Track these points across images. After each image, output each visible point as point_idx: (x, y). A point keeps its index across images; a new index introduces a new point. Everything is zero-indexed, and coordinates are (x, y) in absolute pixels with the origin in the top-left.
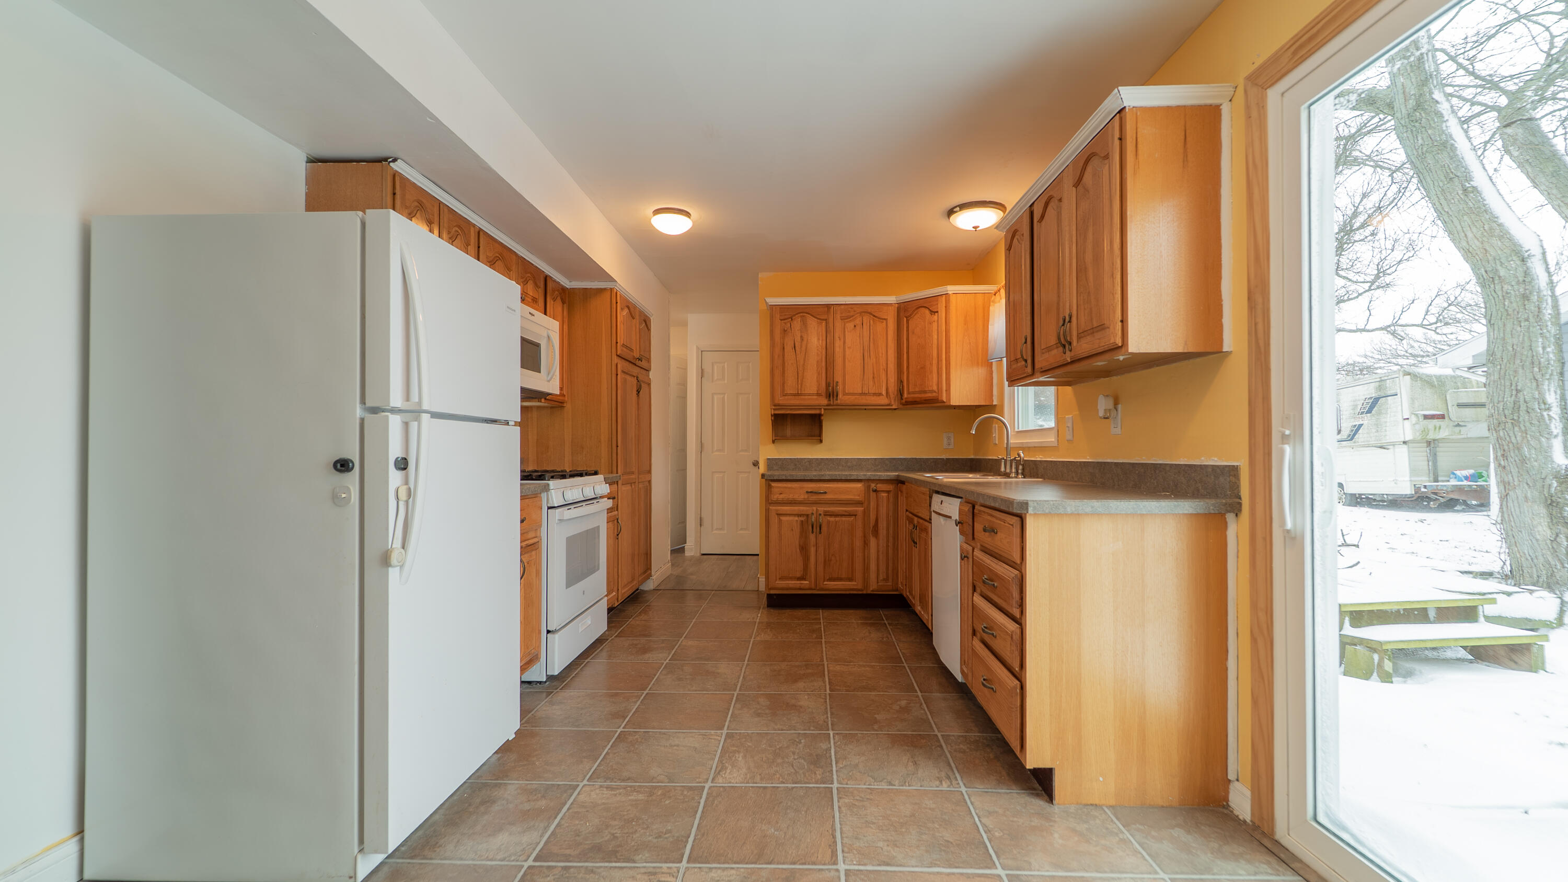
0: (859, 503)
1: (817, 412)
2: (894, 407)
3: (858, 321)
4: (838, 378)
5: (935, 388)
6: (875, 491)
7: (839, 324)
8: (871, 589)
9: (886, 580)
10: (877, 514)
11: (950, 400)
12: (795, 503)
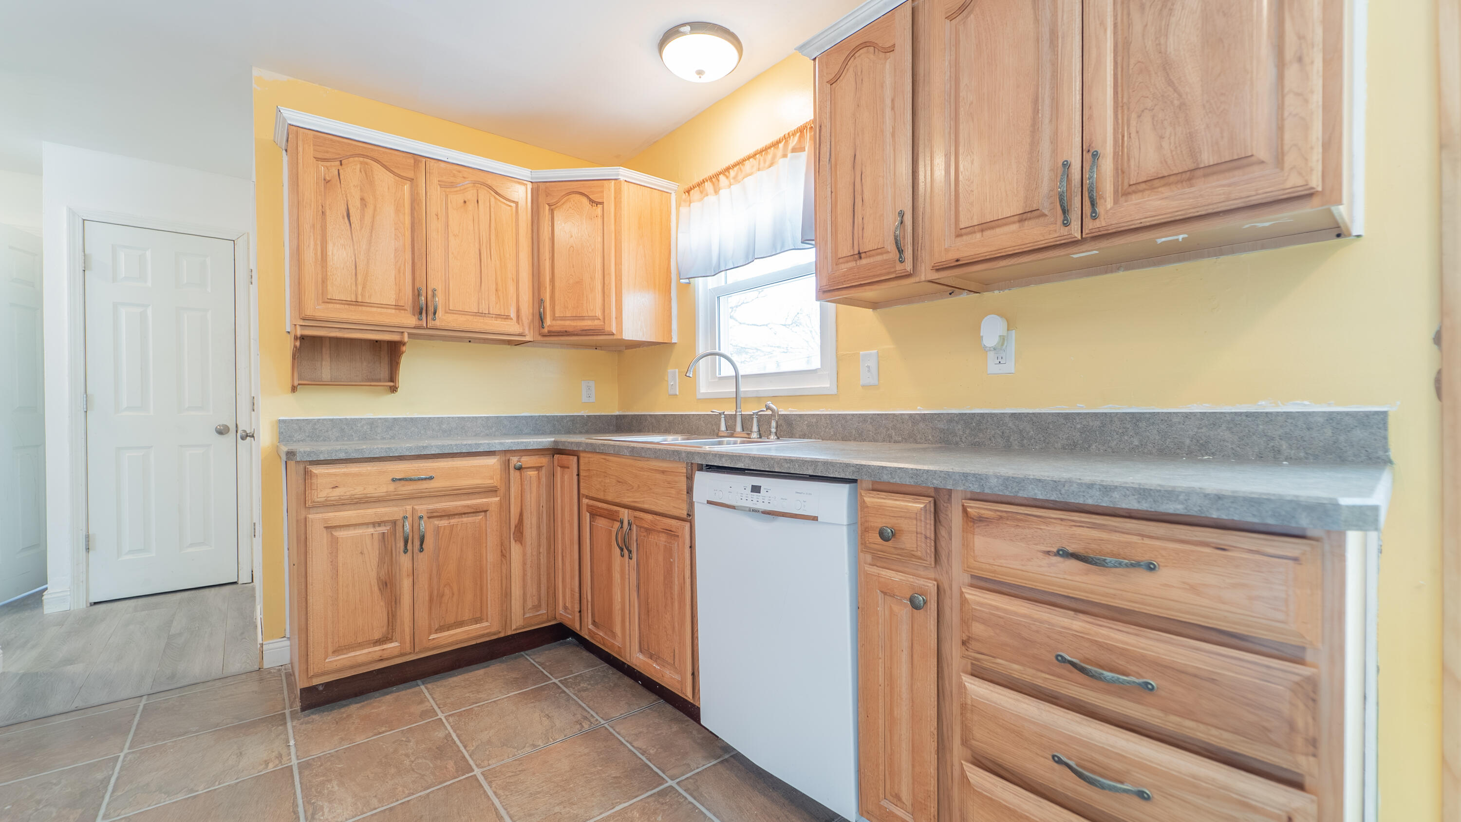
0: (492, 491)
1: (397, 338)
2: (527, 339)
3: (470, 195)
4: (436, 282)
5: (599, 313)
6: (519, 468)
7: (436, 193)
8: (514, 627)
9: (537, 607)
10: (522, 506)
11: (620, 330)
12: (366, 502)
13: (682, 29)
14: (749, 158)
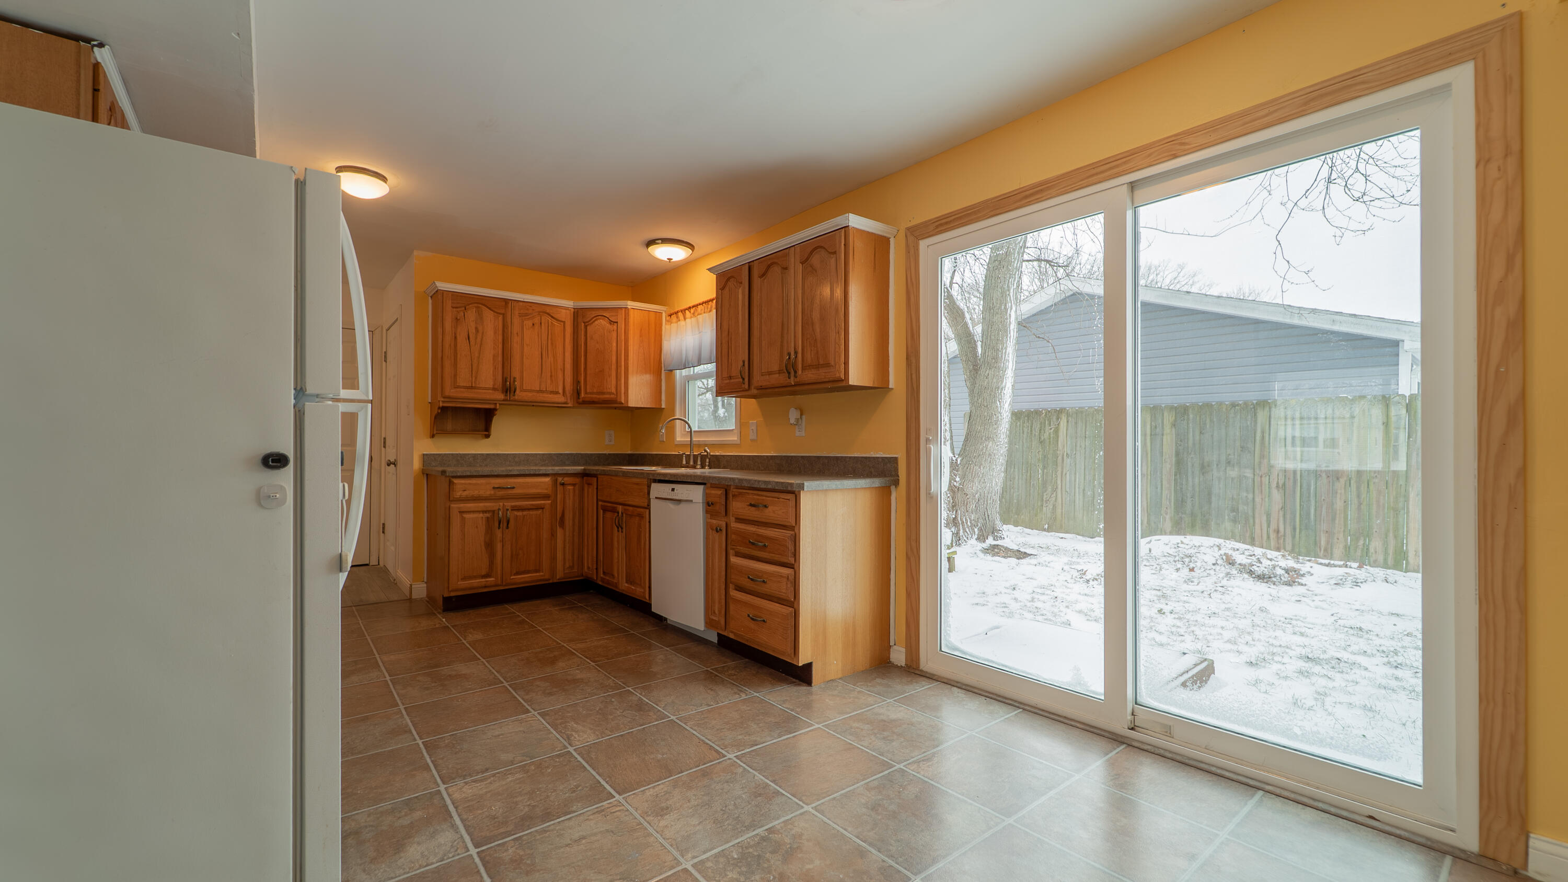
0: (546, 497)
1: (492, 406)
2: (569, 405)
3: (537, 320)
4: (516, 373)
5: (614, 390)
6: (563, 484)
7: (516, 321)
8: (558, 578)
9: (572, 567)
10: (564, 508)
11: (627, 401)
12: (479, 500)
13: (657, 241)
14: (700, 304)
